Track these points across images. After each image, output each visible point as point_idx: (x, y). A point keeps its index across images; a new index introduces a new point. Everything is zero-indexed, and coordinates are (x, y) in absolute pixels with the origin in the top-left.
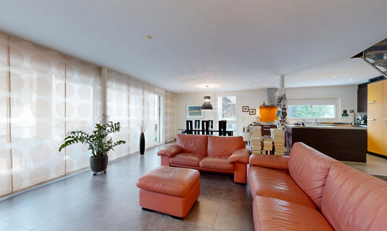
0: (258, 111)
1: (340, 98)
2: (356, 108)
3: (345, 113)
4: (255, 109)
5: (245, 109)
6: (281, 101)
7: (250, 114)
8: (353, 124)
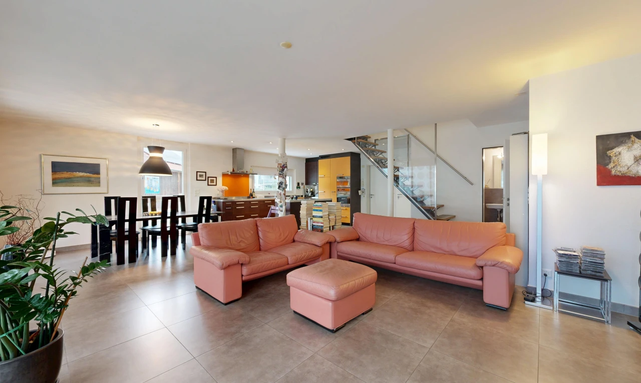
0: (220, 180)
1: (295, 171)
2: (304, 182)
3: (298, 187)
4: (216, 178)
5: (201, 176)
6: (283, 170)
7: (208, 185)
8: (304, 196)
